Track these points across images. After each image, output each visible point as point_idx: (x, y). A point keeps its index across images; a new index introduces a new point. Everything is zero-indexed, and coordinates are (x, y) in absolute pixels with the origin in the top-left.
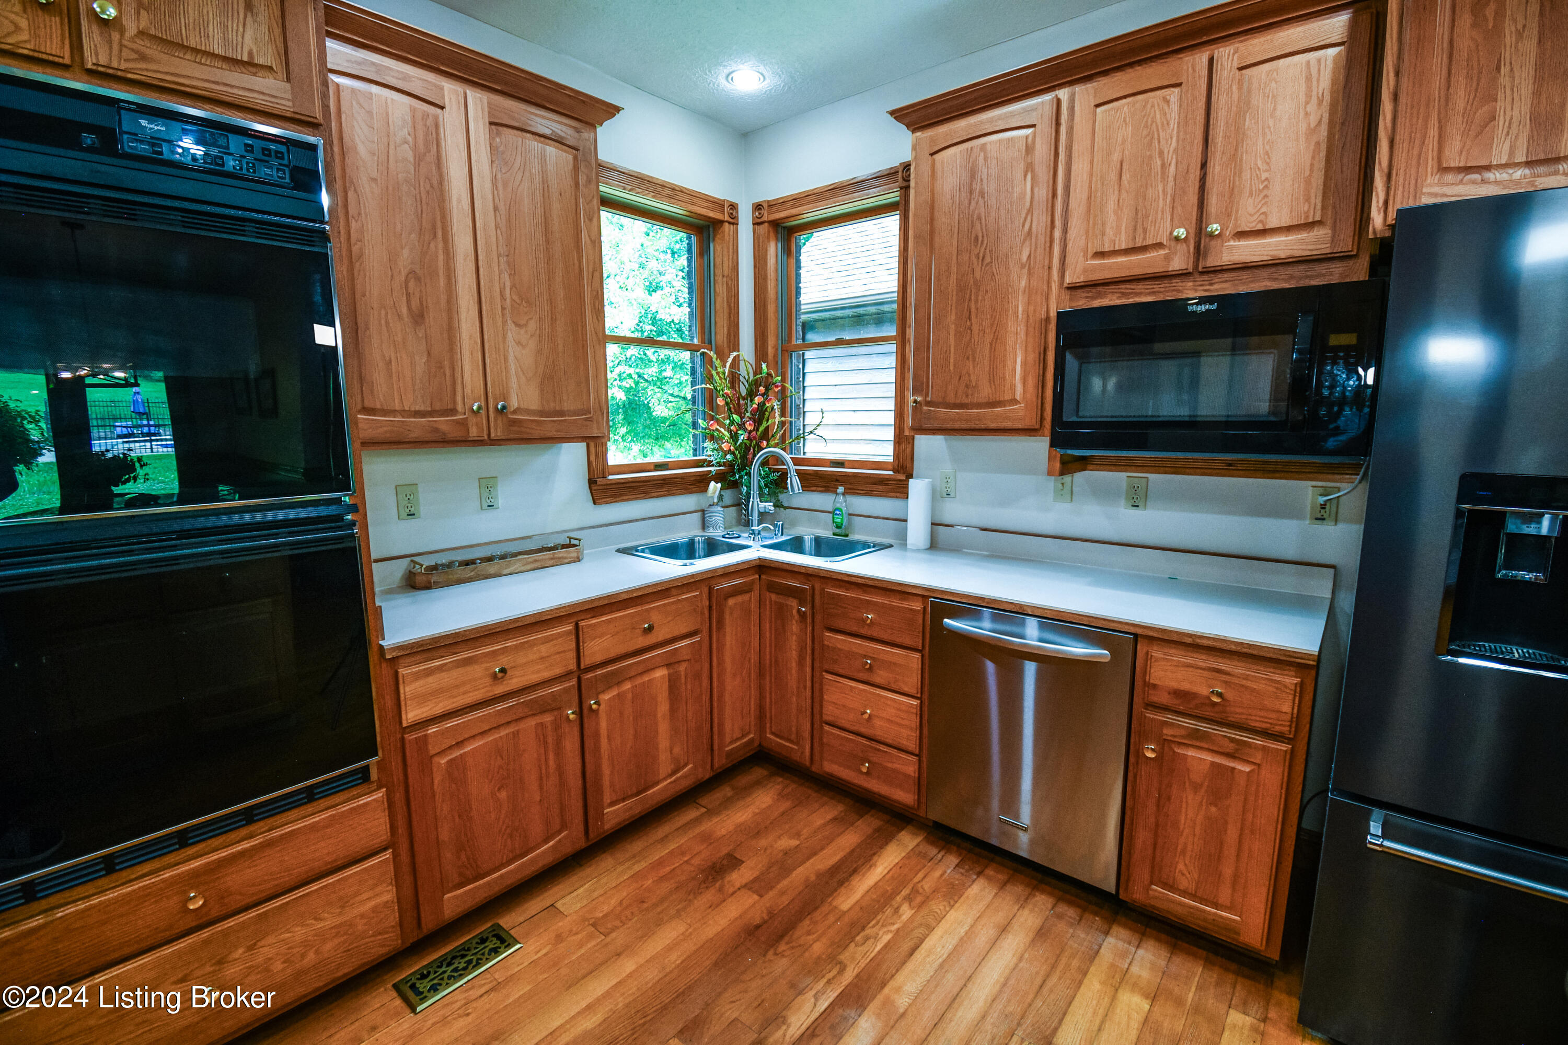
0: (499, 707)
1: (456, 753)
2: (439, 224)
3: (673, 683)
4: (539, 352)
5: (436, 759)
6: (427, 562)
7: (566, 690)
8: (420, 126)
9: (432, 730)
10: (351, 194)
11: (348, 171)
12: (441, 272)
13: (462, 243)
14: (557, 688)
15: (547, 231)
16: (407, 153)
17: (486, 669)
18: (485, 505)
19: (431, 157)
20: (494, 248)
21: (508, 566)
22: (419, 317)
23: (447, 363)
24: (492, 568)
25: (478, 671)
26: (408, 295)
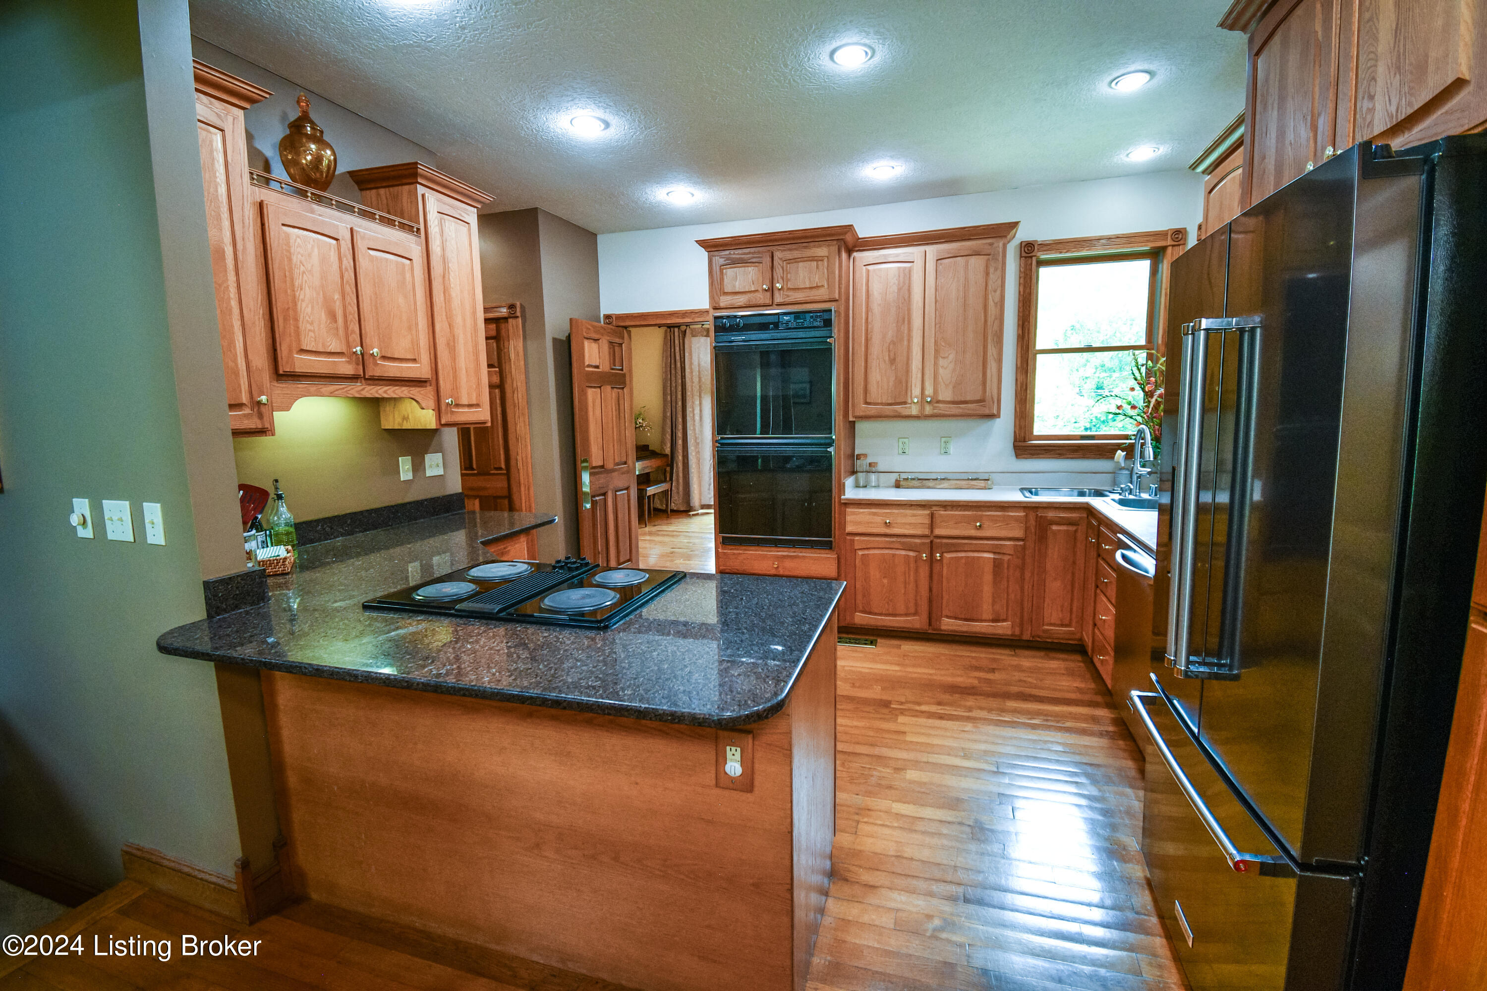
0: (887, 539)
1: (866, 552)
2: (906, 319)
3: (997, 565)
4: (954, 370)
5: (857, 551)
6: (904, 476)
7: (923, 544)
8: (902, 275)
9: (857, 538)
10: (870, 313)
11: (870, 304)
12: (906, 339)
13: (917, 322)
14: (918, 541)
15: (965, 305)
16: (895, 288)
17: (882, 520)
18: (943, 452)
19: (906, 287)
20: (934, 320)
21: (940, 484)
22: (893, 361)
23: (904, 381)
24: (931, 484)
25: (878, 519)
26: (889, 351)
